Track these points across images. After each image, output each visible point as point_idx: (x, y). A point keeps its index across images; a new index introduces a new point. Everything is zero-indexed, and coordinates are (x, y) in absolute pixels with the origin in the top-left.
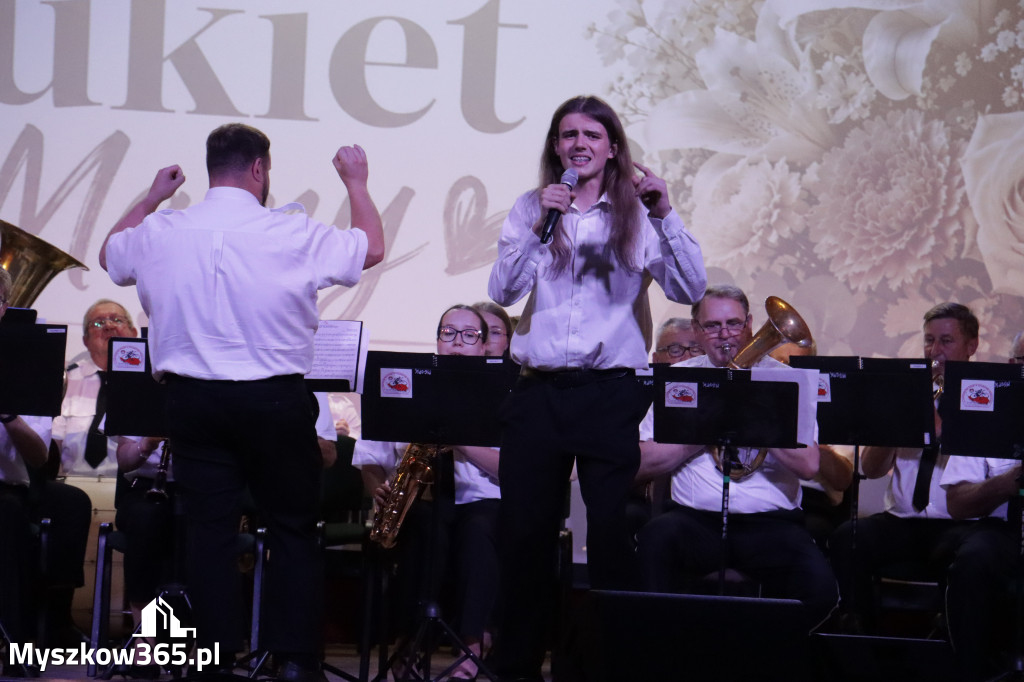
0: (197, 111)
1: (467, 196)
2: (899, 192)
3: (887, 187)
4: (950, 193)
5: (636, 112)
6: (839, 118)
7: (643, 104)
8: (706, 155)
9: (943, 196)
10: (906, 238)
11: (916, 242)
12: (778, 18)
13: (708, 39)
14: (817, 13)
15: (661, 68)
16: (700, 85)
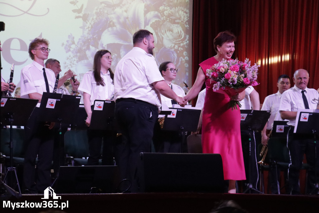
12: (103, 44)
13: (88, 48)
14: (111, 44)
15: (78, 54)
16: (87, 59)
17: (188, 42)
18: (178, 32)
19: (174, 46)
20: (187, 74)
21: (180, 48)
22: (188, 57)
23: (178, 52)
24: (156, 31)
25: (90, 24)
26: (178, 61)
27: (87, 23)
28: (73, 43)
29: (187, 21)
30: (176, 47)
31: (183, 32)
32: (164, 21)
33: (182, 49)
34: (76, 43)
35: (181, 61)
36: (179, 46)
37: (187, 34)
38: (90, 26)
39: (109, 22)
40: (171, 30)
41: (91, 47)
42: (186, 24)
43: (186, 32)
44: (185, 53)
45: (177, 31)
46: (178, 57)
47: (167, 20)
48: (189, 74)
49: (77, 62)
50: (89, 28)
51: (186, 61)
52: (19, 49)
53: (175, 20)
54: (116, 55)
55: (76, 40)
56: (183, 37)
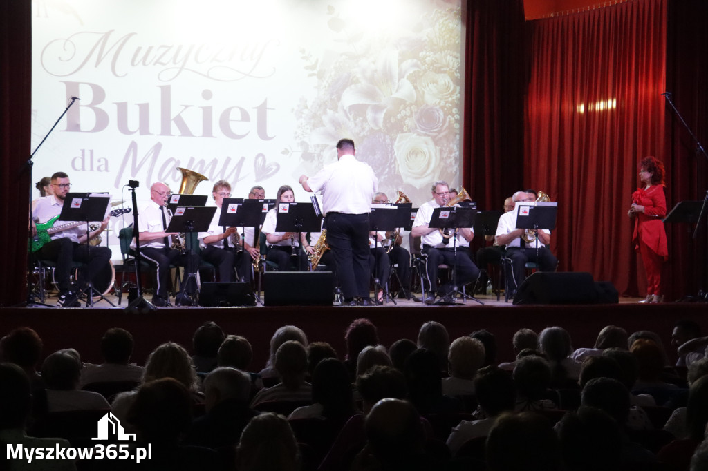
0: (182, 135)
1: (260, 159)
2: (378, 156)
3: (375, 154)
4: (391, 156)
5: (306, 133)
6: (362, 134)
7: (308, 131)
8: (326, 146)
9: (390, 157)
10: (381, 169)
11: (383, 170)
12: (343, 107)
13: (325, 113)
14: (354, 105)
15: (312, 121)
16: (324, 125)
17: (459, 95)
18: (445, 83)
19: (440, 102)
20: (458, 137)
21: (447, 104)
22: (460, 115)
23: (445, 109)
24: (415, 84)
25: (327, 82)
26: (444, 122)
27: (323, 81)
28: (306, 107)
29: (458, 69)
30: (443, 103)
31: (452, 83)
32: (425, 71)
33: (450, 105)
34: (309, 107)
35: (450, 122)
36: (446, 102)
37: (458, 85)
38: (327, 85)
39: (351, 78)
40: (436, 82)
41: (328, 110)
42: (456, 72)
43: (456, 82)
44: (455, 110)
45: (443, 82)
46: (446, 115)
47: (429, 68)
48: (460, 137)
49: (311, 130)
50: (325, 87)
51: (457, 121)
52: (240, 119)
53: (440, 68)
54: (361, 118)
55: (309, 104)
56: (451, 90)
